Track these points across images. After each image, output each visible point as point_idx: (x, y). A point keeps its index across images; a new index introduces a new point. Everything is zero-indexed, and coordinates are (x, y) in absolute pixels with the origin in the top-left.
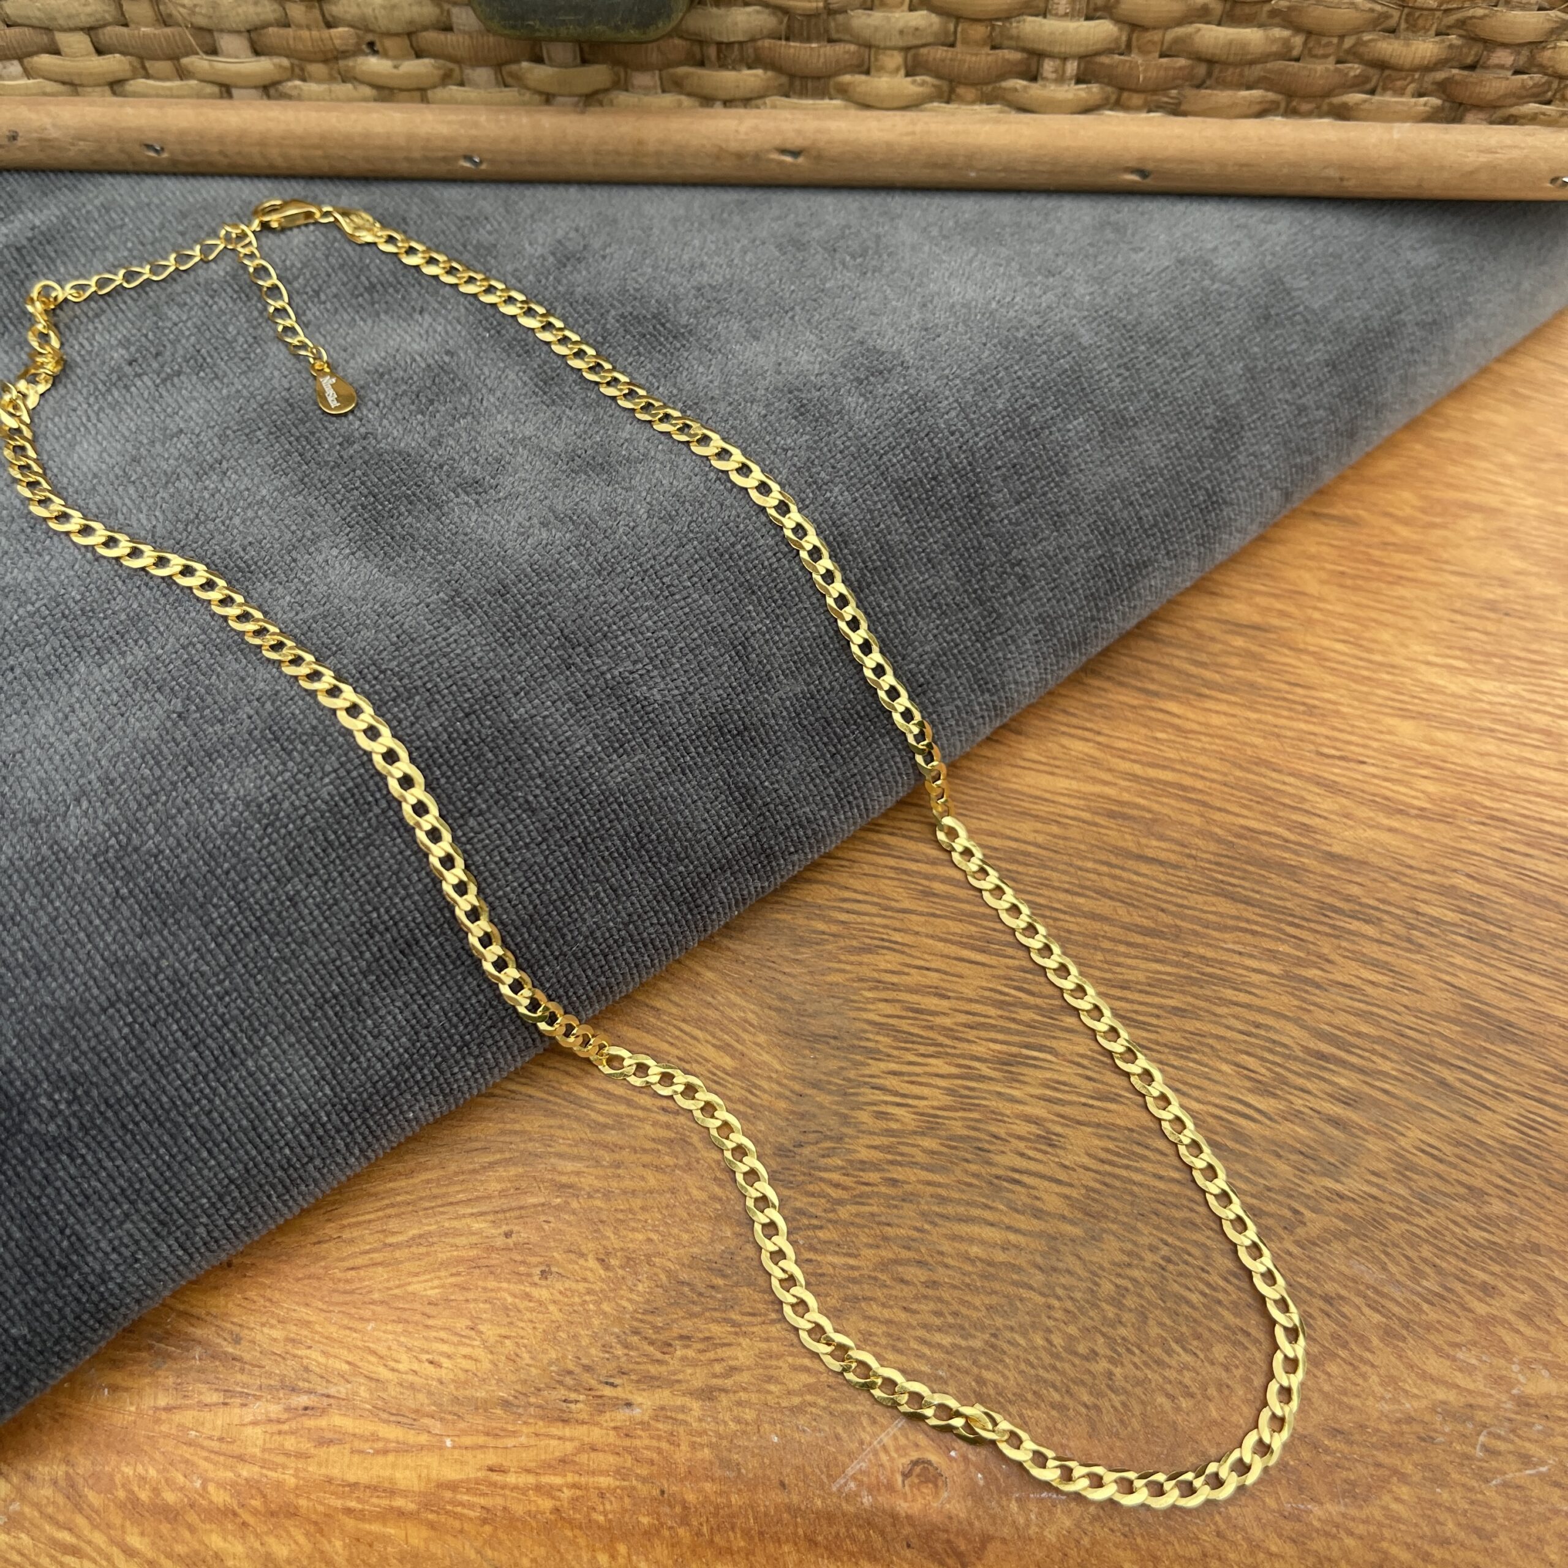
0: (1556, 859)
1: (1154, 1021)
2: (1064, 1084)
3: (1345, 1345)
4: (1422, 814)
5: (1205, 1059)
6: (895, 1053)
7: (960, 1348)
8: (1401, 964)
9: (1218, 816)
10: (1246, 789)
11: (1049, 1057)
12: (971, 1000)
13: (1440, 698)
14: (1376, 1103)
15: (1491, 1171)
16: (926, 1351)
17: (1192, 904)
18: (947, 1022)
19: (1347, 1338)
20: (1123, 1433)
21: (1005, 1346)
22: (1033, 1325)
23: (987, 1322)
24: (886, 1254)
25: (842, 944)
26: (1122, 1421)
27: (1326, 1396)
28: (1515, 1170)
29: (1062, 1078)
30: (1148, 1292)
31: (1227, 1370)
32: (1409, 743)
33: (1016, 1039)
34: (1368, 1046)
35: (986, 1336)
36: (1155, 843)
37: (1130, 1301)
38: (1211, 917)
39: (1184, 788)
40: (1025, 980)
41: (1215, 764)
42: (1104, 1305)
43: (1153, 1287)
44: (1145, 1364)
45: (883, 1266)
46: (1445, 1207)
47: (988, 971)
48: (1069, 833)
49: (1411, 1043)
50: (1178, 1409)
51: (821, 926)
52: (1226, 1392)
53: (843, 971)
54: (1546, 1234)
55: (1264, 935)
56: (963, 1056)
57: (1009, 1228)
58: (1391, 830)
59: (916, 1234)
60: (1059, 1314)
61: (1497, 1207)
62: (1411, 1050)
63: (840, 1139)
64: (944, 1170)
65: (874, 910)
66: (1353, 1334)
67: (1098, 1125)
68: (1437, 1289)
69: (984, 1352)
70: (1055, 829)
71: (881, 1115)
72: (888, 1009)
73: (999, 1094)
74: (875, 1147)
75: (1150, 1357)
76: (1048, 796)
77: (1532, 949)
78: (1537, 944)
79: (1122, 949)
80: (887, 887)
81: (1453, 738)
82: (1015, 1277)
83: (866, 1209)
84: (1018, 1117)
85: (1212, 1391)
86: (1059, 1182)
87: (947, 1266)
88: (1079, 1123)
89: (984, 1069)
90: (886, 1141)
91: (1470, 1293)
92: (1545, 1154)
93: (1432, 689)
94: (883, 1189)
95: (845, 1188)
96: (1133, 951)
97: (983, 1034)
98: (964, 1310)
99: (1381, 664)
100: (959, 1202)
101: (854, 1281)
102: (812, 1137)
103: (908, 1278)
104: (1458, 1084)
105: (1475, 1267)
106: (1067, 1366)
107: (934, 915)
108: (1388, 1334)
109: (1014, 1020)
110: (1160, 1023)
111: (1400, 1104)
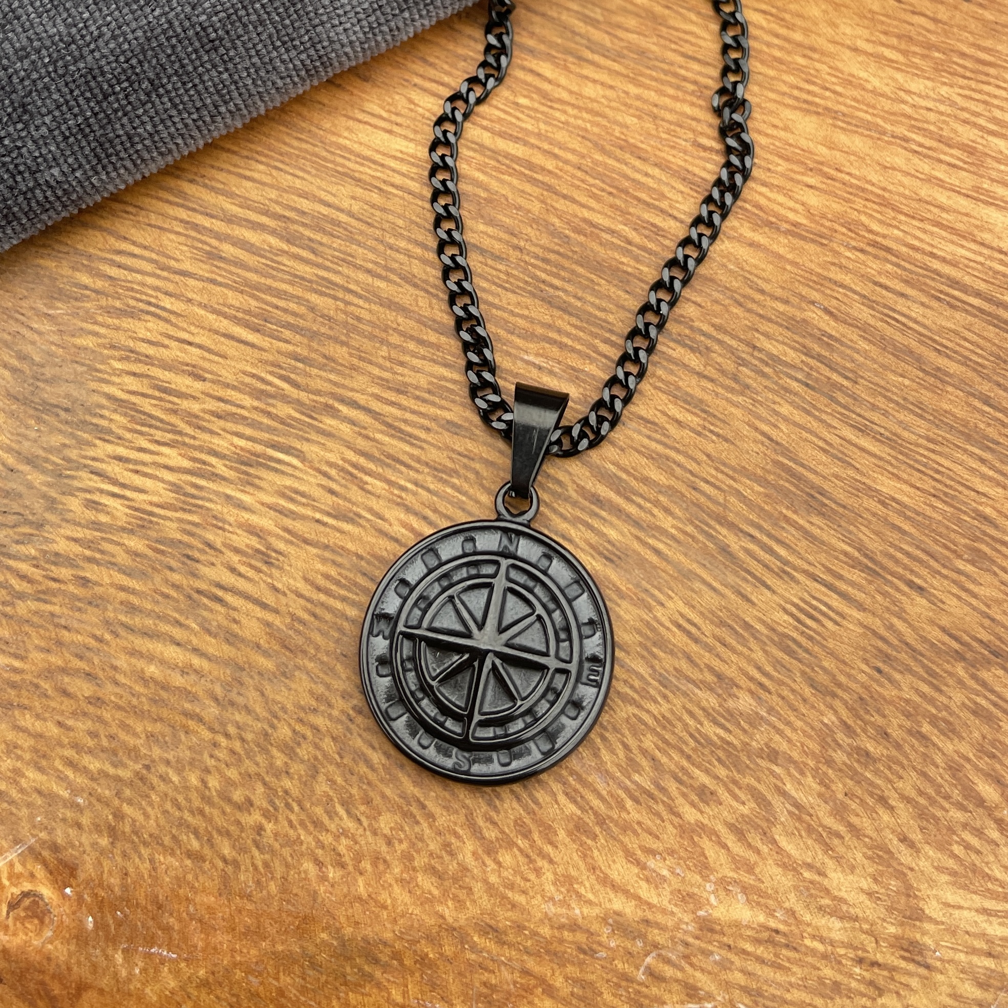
0: (935, 304)
1: (423, 435)
2: (303, 494)
3: (527, 835)
4: (795, 231)
5: (466, 486)
6: (128, 436)
7: (107, 775)
8: (718, 405)
9: (561, 204)
10: (600, 177)
11: (295, 462)
12: (227, 386)
13: (856, 93)
14: (642, 562)
15: (750, 660)
16: (70, 773)
17: (504, 303)
18: (195, 407)
19: (533, 827)
20: (257, 895)
21: (155, 781)
22: (192, 763)
23: (144, 751)
24: (55, 660)
25: (103, 302)
26: (258, 883)
27: (490, 888)
28: (777, 664)
29: (303, 488)
30: (328, 745)
31: (389, 843)
32: (803, 143)
33: (266, 436)
34: (652, 495)
35: (138, 767)
36: (482, 227)
37: (304, 752)
38: (521, 322)
39: (531, 166)
40: (294, 370)
41: (575, 144)
42: (275, 752)
43: (334, 739)
44: (302, 823)
45: (49, 673)
46: (685, 694)
47: (257, 354)
48: (389, 205)
49: (703, 499)
50: (323, 878)
51: (85, 279)
52: (381, 867)
53: (96, 334)
54: (789, 741)
55: (573, 350)
56: (200, 449)
57: (195, 650)
58: (752, 244)
59: (93, 643)
60: (222, 754)
61: (744, 702)
62: (699, 506)
63: (40, 526)
64: (143, 575)
65: (149, 267)
66: (540, 823)
67: (326, 547)
68: (648, 785)
69: (131, 784)
70: (375, 197)
71: (92, 505)
72: (132, 383)
73: (228, 497)
74: (75, 540)
75: (309, 817)
76: (378, 157)
77: (874, 407)
78: (881, 402)
79: (412, 346)
80: (170, 242)
81: (858, 143)
82: (187, 706)
83: (49, 607)
84: (240, 526)
85: (366, 865)
86: (264, 606)
87: (117, 683)
88: (306, 541)
89: (220, 466)
90: (89, 534)
91: (684, 795)
92: (816, 649)
93: (849, 82)
94: (71, 588)
95: (30, 581)
96: (422, 351)
97: (229, 426)
98: (122, 735)
99: (799, 45)
100: (149, 614)
101: (14, 685)
102: (12, 519)
103: (71, 689)
104: (742, 555)
105: (698, 767)
106: (216, 812)
107: (213, 282)
108: (579, 829)
109: (269, 414)
110: (429, 437)
111: (669, 568)
